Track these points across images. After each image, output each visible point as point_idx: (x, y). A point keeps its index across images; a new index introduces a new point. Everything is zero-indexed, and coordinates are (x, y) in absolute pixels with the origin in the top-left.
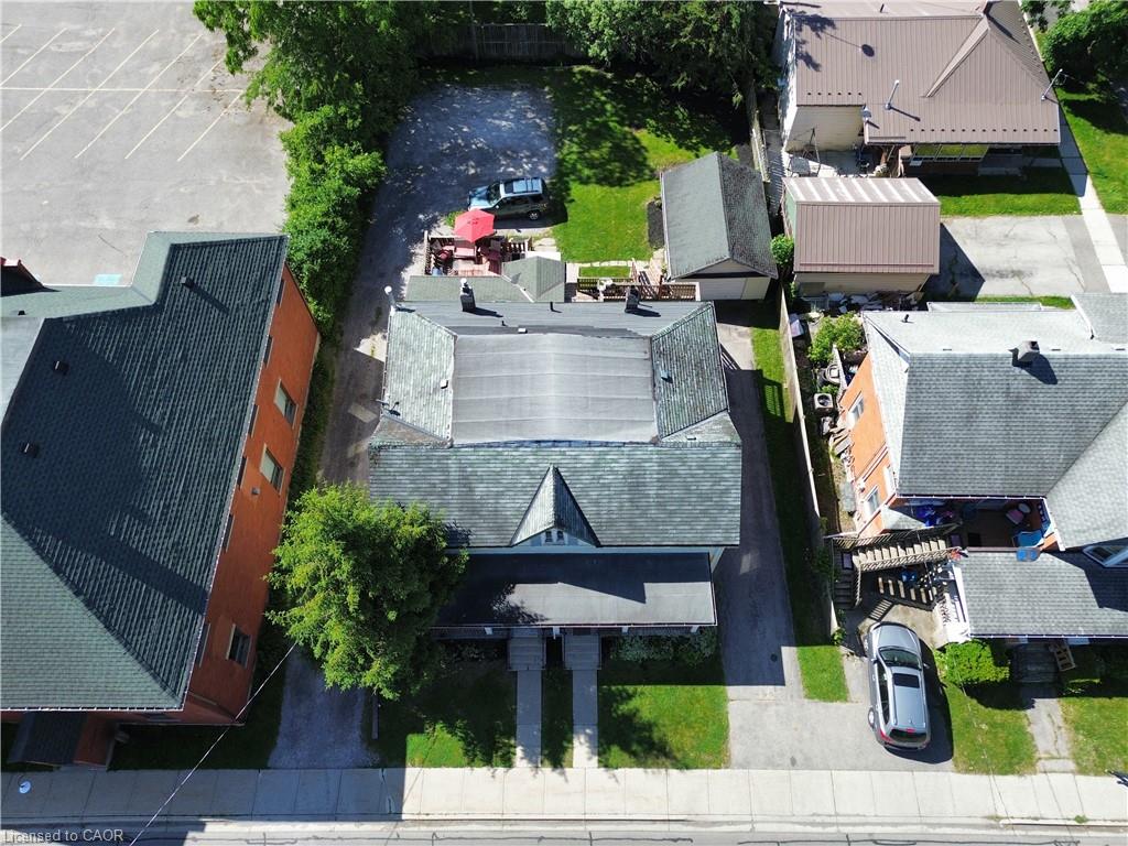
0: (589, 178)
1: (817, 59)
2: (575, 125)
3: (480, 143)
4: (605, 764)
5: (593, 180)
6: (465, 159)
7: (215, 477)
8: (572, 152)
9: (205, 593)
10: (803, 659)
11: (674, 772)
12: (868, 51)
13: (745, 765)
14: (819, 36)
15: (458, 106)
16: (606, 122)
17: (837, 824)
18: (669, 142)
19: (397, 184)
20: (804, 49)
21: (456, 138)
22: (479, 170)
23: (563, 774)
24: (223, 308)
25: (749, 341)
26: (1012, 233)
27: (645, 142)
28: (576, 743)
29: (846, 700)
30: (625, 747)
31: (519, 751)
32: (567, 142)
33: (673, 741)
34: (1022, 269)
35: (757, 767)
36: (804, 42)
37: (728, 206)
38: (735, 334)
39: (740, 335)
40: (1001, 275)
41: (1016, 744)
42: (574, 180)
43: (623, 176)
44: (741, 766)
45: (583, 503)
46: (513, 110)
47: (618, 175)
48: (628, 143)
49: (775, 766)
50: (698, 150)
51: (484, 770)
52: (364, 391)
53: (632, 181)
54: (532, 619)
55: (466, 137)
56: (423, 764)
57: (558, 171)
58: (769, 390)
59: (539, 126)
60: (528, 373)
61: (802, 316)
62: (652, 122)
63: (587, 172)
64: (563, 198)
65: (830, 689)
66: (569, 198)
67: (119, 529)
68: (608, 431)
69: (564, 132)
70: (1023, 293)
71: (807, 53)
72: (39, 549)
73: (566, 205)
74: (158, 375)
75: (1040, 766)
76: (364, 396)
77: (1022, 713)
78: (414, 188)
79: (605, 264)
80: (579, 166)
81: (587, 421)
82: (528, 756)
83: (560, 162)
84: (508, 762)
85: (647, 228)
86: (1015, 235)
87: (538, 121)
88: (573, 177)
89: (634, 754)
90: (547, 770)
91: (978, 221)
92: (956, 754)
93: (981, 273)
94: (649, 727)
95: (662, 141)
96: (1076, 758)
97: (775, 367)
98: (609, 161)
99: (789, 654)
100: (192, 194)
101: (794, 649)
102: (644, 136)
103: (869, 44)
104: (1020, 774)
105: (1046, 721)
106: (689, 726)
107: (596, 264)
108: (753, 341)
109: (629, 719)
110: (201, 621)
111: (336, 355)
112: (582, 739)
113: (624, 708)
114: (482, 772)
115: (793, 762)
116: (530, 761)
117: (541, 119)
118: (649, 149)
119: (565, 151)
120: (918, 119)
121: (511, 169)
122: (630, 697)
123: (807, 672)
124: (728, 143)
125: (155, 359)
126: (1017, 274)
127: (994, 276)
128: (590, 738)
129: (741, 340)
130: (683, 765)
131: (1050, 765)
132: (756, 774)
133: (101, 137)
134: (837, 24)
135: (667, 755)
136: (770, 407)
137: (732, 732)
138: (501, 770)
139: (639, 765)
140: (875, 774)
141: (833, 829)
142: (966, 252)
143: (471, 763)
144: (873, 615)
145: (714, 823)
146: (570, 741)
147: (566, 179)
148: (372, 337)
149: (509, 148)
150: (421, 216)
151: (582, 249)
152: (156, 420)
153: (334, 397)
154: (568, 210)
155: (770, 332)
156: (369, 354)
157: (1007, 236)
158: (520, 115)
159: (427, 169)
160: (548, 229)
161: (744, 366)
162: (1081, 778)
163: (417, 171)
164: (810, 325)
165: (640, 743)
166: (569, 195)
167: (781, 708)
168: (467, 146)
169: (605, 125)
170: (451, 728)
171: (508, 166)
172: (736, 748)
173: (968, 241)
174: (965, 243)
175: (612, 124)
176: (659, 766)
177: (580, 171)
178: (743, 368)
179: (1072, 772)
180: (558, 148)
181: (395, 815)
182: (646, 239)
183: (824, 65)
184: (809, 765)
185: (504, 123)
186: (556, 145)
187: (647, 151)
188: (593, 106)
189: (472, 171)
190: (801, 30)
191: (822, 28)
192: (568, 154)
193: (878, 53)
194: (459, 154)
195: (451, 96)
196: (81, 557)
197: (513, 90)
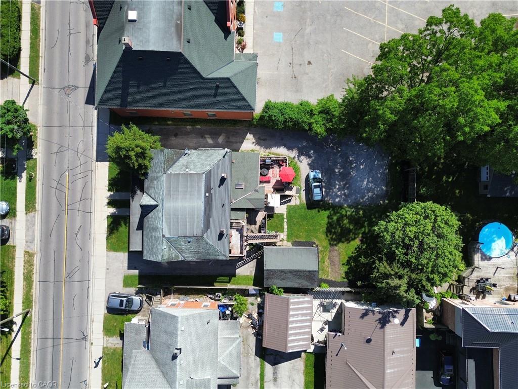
0: (332, 219)
1: (365, 318)
2: (363, 214)
3: (353, 173)
4: (108, 217)
5: (330, 221)
6: (343, 167)
7: (159, 104)
8: (347, 212)
9: (126, 107)
10: (135, 276)
11: (106, 236)
12: (369, 341)
13: (107, 256)
14: (377, 321)
15: (376, 163)
16: (365, 227)
17: (93, 278)
18: (352, 253)
19: (330, 140)
20: (371, 314)
21: (355, 163)
22: (338, 173)
23: (106, 205)
24: (215, 96)
25: (248, 274)
26: (295, 383)
27: (352, 243)
28: (114, 209)
29: (123, 286)
30: (112, 223)
31: (112, 193)
32: (353, 210)
33: (113, 236)
34: (277, 382)
35: (107, 259)
36: (374, 314)
37: (291, 272)
38: (251, 269)
39: (251, 272)
40: (275, 373)
41: (110, 332)
42: (330, 213)
43: (332, 233)
44: (107, 254)
45: (152, 213)
46: (373, 187)
47: (333, 230)
48: (352, 235)
49: (107, 264)
50: (346, 265)
51: (107, 184)
52: (230, 137)
53: (330, 236)
54: (133, 198)
55: (357, 168)
56: (109, 167)
57: (336, 206)
58: (228, 278)
59: (362, 198)
60: (188, 197)
61: (258, 295)
62: (364, 247)
63: (335, 218)
64: (320, 208)
65: (127, 282)
66: (320, 210)
67: (132, 83)
68: (166, 222)
69: (359, 209)
70: (266, 379)
71: (368, 314)
72: (117, 67)
73: (317, 209)
74: (182, 83)
75: (105, 337)
76: (229, 138)
77: (119, 336)
78: (327, 148)
79: (285, 224)
80: (338, 215)
81: (170, 215)
82: (111, 196)
83: (341, 207)
84: (109, 190)
85: (302, 241)
86: (294, 384)
87: (366, 197)
88: (332, 212)
89: (110, 225)
90: (107, 201)
91: (302, 372)
92: (108, 314)
93: (276, 366)
94: (117, 230)
95: (353, 250)
96: (107, 348)
97: (237, 282)
98: (341, 227)
99: (136, 272)
100: (323, 60)
101: (138, 274)
102: (357, 242)
103: (372, 342)
104: (103, 331)
105: (117, 342)
106: (117, 241)
107: (285, 220)
108: (248, 276)
109: (120, 224)
110: (119, 107)
111: (246, 126)
112: (115, 211)
113: (122, 223)
114: (107, 183)
115: (108, 269)
116: (110, 196)
117: (367, 199)
118: (348, 244)
119: (347, 209)
120: (337, 355)
121: (337, 187)
122: (125, 225)
123: (131, 277)
124: (350, 278)
125: (187, 81)
126: (275, 379)
127: (274, 370)
128: (115, 213)
129: (249, 272)
130: (107, 238)
131: (105, 339)
132: (105, 258)
133: (357, 14)
134: (382, 330)
135: (110, 234)
136: (220, 278)
137: (116, 253)
138: (107, 188)
139: (108, 226)
140: (104, 291)
141: (91, 277)
142: (286, 363)
143: (109, 180)
144: (147, 299)
145: (94, 245)
146: (114, 207)
147: (331, 209)
148: (254, 138)
149: (350, 185)
150: (312, 152)
151: (293, 215)
152: (167, 85)
153: (228, 128)
154: (314, 210)
155: (252, 282)
156: (246, 138)
157: (294, 381)
158: (369, 190)
159: (338, 152)
160: (305, 202)
161: (238, 271)
162: (102, 347)
163: (337, 148)
164: (255, 298)
165: (113, 227)
166: (323, 210)
167: (121, 268)
168: (351, 168)
169: (363, 226)
170: (118, 174)
171: (339, 185)
172: (112, 254)
173: (292, 365)
174: (291, 364)
175: (363, 229)
176: (107, 231)
177: (335, 215)
178: (237, 271)
179: (103, 345)
180: (349, 206)
181: (97, 160)
182: (297, 240)
183: (363, 321)
184: (107, 273)
185: (365, 183)
186: (351, 205)
187: (347, 243)
188: (374, 222)
189: (337, 170)
190: (379, 313)
191: (380, 323)
192: (345, 210)
193: (367, 345)
194: (346, 165)
195: (383, 160)
196: (121, 77)
197: (386, 187)
